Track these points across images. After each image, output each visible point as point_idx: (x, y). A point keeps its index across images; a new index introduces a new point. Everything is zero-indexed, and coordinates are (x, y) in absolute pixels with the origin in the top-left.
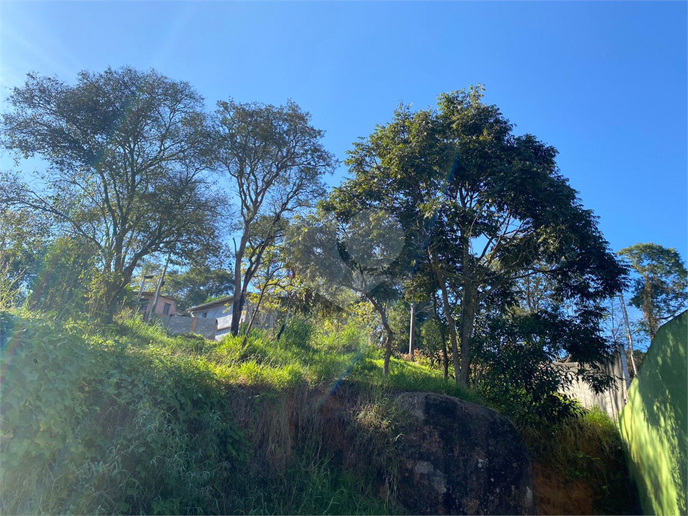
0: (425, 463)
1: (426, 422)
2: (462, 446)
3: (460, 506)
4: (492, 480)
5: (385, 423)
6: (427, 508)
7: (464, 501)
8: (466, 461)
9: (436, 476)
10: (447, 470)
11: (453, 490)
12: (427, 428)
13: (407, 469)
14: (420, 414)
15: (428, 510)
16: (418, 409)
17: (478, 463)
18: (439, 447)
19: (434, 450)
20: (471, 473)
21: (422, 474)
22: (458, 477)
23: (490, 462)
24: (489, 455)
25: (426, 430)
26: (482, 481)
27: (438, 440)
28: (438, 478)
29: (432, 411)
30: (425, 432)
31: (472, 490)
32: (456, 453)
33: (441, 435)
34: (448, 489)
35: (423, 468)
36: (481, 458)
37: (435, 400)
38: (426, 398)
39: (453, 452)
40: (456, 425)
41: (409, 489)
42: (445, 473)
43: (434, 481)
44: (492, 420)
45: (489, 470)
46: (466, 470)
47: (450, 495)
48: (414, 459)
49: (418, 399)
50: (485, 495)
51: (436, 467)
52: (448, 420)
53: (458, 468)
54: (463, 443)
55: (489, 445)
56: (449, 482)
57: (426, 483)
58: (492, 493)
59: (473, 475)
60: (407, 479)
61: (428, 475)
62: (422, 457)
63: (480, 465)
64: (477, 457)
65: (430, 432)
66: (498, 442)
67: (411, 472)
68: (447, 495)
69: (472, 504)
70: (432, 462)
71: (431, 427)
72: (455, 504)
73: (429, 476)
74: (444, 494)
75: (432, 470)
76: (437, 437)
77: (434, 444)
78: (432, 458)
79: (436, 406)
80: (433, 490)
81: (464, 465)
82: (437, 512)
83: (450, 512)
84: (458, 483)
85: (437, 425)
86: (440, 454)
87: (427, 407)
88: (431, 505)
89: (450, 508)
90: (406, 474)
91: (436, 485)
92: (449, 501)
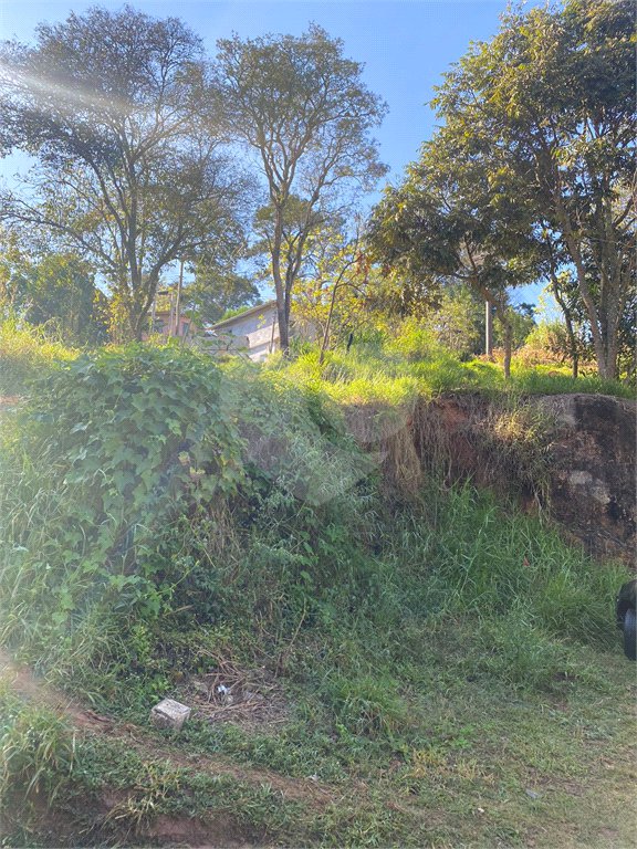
0: (582, 473)
1: (579, 428)
2: (625, 450)
3: (629, 515)
5: (529, 432)
6: (587, 521)
7: (633, 510)
8: (631, 466)
9: (596, 485)
10: (609, 478)
11: (619, 500)
12: (579, 434)
13: (560, 482)
14: (570, 419)
15: (589, 523)
16: (567, 413)
18: (597, 454)
19: (591, 458)
21: (578, 485)
22: (623, 484)
25: (579, 436)
27: (595, 446)
28: (598, 488)
29: (585, 414)
30: (578, 438)
32: (619, 459)
33: (599, 440)
34: (613, 499)
35: (579, 478)
37: (587, 401)
38: (576, 399)
39: (614, 458)
40: (617, 427)
41: (564, 502)
42: (606, 481)
43: (594, 491)
46: (632, 477)
47: (616, 504)
48: (567, 469)
49: (566, 402)
51: (595, 477)
52: (606, 422)
53: (622, 475)
54: (627, 447)
56: (612, 492)
57: (585, 494)
60: (561, 492)
61: (586, 485)
62: (577, 467)
65: (585, 438)
67: (565, 483)
68: (612, 505)
70: (590, 471)
71: (586, 432)
72: (622, 514)
73: (587, 487)
74: (608, 504)
75: (591, 480)
76: (593, 443)
77: (590, 449)
78: (590, 467)
79: (590, 407)
80: (594, 501)
81: (629, 471)
82: (599, 524)
83: (616, 523)
84: (624, 492)
85: (593, 429)
86: (599, 461)
87: (579, 411)
88: (591, 518)
89: (617, 517)
90: (560, 487)
91: (597, 497)
92: (614, 511)
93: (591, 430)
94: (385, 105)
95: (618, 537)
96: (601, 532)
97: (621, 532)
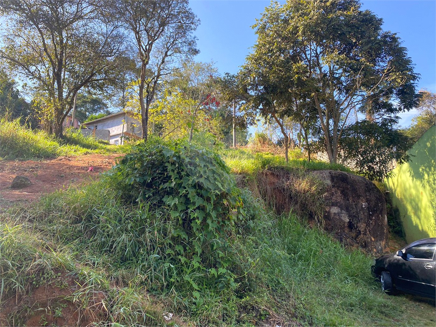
0: (336, 208)
1: (333, 186)
2: (353, 197)
3: (357, 227)
4: (371, 213)
5: (313, 188)
6: (338, 230)
7: (359, 225)
8: (356, 205)
9: (342, 213)
10: (347, 210)
11: (353, 220)
12: (333, 189)
13: (326, 212)
14: (328, 182)
15: (339, 231)
16: (327, 180)
17: (362, 205)
18: (341, 199)
19: (339, 200)
20: (360, 211)
21: (334, 213)
22: (353, 213)
23: (369, 204)
24: (368, 201)
25: (333, 190)
26: (366, 214)
27: (340, 195)
28: (343, 215)
29: (335, 180)
30: (333, 191)
31: (361, 219)
32: (351, 201)
33: (342, 192)
34: (350, 220)
35: (335, 210)
36: (364, 203)
37: (335, 174)
38: (330, 173)
39: (349, 200)
40: (349, 186)
41: (328, 221)
42: (347, 212)
43: (341, 216)
44: (366, 183)
45: (369, 208)
46: (357, 209)
47: (351, 222)
48: (329, 206)
49: (326, 173)
50: (368, 221)
51: (342, 209)
52: (344, 184)
53: (353, 208)
54: (354, 196)
55: (366, 196)
56: (349, 216)
57: (338, 217)
58: (372, 220)
59: (361, 212)
60: (327, 217)
62: (333, 205)
63: (364, 206)
64: (362, 202)
65: (336, 191)
66: (370, 194)
67: (329, 212)
68: (350, 222)
69: (362, 226)
70: (339, 207)
71: (336, 188)
72: (354, 227)
73: (339, 214)
74: (348, 222)
75: (340, 211)
76: (339, 193)
77: (338, 197)
78: (339, 205)
79: (337, 177)
80: (342, 220)
81: (355, 207)
82: (344, 231)
83: (351, 231)
84: (354, 216)
85: (339, 187)
86: (342, 202)
87: (332, 178)
88: (341, 229)
89: (352, 228)
90: (326, 214)
91: (343, 218)
92: (351, 226)
93: (338, 187)
94: (199, 20)
95: (352, 238)
96: (345, 235)
97: (354, 235)
